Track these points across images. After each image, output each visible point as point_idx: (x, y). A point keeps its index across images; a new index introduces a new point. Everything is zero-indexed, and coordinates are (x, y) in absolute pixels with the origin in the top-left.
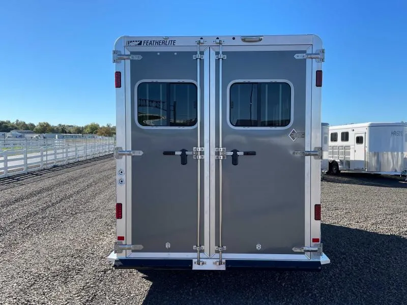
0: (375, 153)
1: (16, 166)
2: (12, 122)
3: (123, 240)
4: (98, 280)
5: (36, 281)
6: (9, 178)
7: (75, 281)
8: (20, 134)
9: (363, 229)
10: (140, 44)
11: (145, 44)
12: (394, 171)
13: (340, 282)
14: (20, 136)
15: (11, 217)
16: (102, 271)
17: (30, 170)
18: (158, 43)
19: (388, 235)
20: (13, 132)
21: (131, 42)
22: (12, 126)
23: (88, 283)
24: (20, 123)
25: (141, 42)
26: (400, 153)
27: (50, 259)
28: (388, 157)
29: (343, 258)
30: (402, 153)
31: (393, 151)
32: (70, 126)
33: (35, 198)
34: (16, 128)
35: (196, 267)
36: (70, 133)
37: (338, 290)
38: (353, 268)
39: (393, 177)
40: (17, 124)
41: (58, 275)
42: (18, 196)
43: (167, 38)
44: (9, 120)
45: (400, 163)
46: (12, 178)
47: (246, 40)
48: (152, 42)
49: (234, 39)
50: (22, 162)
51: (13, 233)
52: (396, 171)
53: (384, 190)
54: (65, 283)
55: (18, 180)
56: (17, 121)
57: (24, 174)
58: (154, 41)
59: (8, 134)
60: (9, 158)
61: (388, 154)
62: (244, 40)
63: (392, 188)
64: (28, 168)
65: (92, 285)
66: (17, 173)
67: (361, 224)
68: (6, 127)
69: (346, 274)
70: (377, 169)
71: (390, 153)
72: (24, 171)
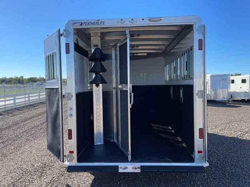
0: (213, 90)
1: (34, 100)
2: (37, 78)
3: (73, 153)
4: (61, 175)
5: (23, 175)
6: (30, 105)
7: (47, 175)
8: (41, 83)
9: (216, 133)
10: (81, 25)
11: (85, 25)
12: (223, 98)
13: (212, 174)
14: (41, 84)
15: (23, 129)
16: (65, 168)
17: (41, 101)
18: (93, 24)
19: (231, 137)
20: (38, 82)
21: (75, 23)
22: (37, 79)
23: (54, 177)
24: (41, 78)
25: (82, 23)
26: (226, 89)
27: (36, 157)
28: (220, 91)
29: (210, 154)
30: (227, 89)
31: (222, 88)
32: (64, 79)
33: (40, 117)
34: (39, 81)
35: (121, 171)
36: (65, 82)
37: (213, 181)
38: (217, 162)
39: (223, 101)
40: (40, 78)
41: (37, 171)
42: (32, 115)
43: (99, 20)
44: (36, 77)
45: (226, 94)
46: (32, 105)
47: (152, 20)
48: (89, 23)
49: (143, 19)
50: (37, 97)
51: (21, 139)
52: (224, 98)
53: (220, 109)
54: (40, 177)
55: (35, 106)
56: (40, 77)
57: (38, 103)
58: (90, 22)
59: (36, 83)
60: (30, 95)
61: (220, 90)
62: (150, 20)
63: (224, 108)
64: (40, 100)
65: (56, 179)
66: (35, 103)
67: (214, 130)
68: (35, 80)
69: (215, 168)
70: (214, 97)
71: (221, 89)
72: (39, 102)
